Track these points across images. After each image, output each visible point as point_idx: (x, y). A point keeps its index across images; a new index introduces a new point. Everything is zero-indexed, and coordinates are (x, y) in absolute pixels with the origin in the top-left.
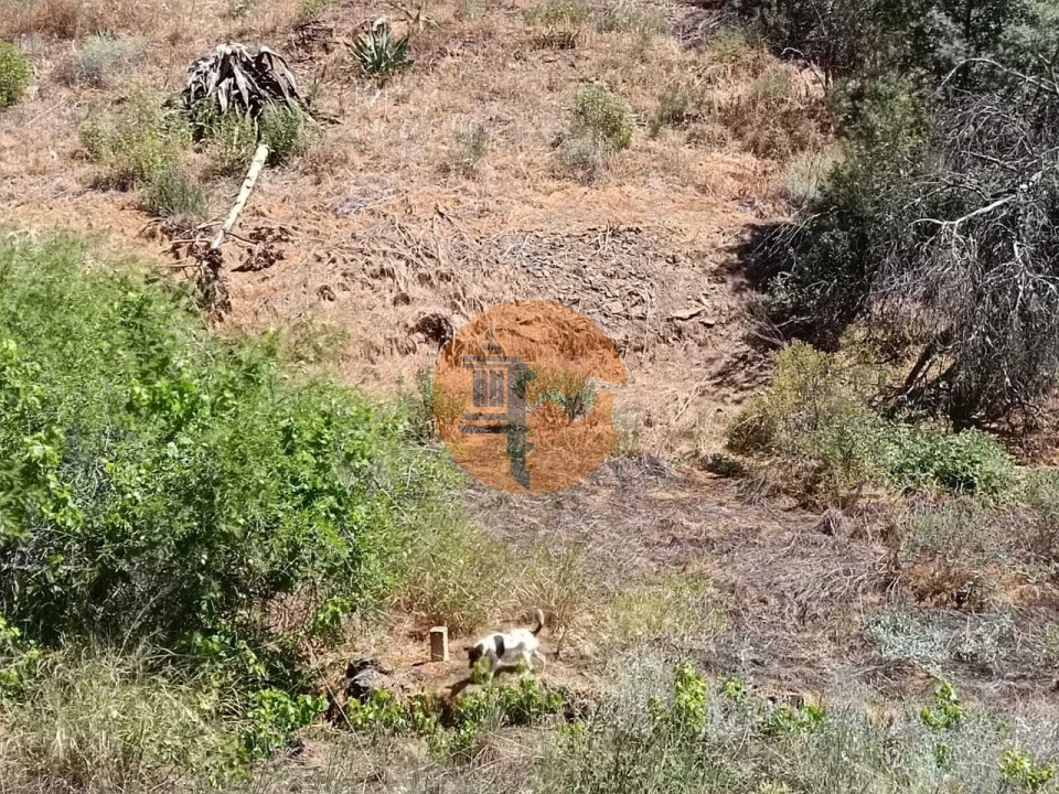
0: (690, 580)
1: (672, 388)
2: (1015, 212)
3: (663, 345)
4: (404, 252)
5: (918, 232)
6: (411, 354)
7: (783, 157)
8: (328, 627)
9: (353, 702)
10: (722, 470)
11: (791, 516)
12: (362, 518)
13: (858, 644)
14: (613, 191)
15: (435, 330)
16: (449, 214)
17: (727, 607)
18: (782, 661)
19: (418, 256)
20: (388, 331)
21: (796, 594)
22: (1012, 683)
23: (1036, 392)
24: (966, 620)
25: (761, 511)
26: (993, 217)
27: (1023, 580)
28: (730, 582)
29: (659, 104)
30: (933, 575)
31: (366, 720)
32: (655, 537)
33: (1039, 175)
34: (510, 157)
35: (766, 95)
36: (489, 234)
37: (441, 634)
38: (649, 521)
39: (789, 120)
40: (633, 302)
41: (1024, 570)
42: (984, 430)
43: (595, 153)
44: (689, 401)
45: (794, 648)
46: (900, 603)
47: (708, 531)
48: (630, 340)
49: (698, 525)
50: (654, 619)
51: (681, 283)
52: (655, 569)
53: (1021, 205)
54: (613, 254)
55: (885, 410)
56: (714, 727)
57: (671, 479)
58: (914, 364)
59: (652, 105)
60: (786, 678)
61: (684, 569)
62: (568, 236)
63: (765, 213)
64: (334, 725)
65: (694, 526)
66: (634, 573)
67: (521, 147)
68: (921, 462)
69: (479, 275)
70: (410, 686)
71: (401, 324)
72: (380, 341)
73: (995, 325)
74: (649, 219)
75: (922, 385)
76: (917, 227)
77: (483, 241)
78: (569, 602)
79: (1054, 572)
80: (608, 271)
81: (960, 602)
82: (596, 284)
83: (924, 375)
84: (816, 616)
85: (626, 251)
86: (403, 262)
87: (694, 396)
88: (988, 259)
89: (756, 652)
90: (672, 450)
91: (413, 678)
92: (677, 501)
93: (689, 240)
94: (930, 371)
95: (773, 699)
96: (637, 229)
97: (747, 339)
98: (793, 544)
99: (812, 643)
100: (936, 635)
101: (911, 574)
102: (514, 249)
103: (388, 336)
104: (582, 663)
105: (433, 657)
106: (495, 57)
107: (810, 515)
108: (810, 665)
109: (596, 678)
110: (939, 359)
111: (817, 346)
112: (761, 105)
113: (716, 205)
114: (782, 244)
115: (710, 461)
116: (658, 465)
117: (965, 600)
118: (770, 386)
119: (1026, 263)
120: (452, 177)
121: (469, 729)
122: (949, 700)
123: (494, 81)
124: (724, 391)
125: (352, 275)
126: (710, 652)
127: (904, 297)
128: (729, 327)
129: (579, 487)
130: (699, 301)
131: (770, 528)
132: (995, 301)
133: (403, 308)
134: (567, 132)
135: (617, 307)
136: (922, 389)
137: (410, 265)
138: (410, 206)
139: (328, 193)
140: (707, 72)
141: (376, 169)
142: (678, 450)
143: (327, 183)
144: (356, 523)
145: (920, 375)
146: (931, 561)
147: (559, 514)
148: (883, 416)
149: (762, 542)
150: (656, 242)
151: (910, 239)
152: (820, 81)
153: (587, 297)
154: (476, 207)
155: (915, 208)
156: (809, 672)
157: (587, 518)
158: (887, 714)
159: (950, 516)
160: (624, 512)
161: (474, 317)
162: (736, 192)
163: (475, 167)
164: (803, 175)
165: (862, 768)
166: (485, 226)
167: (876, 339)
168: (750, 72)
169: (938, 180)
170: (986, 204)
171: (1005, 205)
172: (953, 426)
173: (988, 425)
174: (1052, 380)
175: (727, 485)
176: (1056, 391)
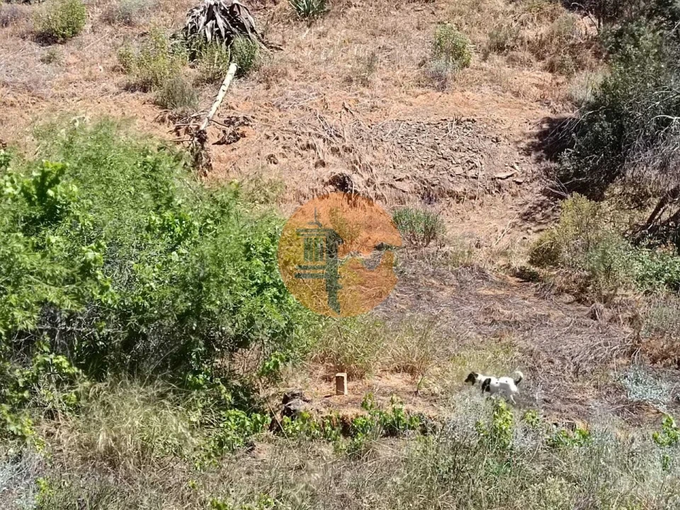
0: (504, 347)
1: (494, 223)
3: (489, 196)
4: (322, 133)
5: (657, 124)
7: (569, 75)
8: (272, 371)
9: (287, 419)
10: (525, 276)
11: (569, 307)
12: (294, 302)
13: (612, 390)
14: (458, 95)
15: (341, 183)
16: (352, 109)
17: (527, 365)
18: (563, 400)
19: (331, 136)
20: (311, 184)
21: (572, 358)
25: (551, 303)
28: (530, 349)
29: (489, 38)
30: (662, 347)
31: (294, 431)
32: (481, 319)
34: (391, 72)
35: (559, 33)
36: (377, 123)
37: (343, 378)
38: (477, 309)
39: (574, 49)
40: (470, 168)
43: (447, 71)
44: (505, 231)
45: (570, 392)
46: (641, 365)
47: (516, 316)
48: (467, 192)
49: (509, 312)
51: (502, 154)
52: (481, 340)
54: (457, 136)
55: (633, 239)
56: (518, 440)
57: (492, 282)
58: (653, 210)
59: (484, 39)
60: (565, 411)
61: (500, 340)
62: (428, 124)
63: (557, 110)
64: (274, 433)
65: (507, 312)
66: (467, 342)
67: (399, 66)
68: (656, 274)
69: (370, 149)
70: (323, 410)
71: (319, 180)
72: (306, 191)
74: (481, 114)
75: (658, 224)
76: (657, 121)
77: (373, 127)
78: (425, 359)
80: (454, 147)
82: (445, 155)
83: (660, 218)
84: (585, 372)
85: (465, 134)
86: (322, 140)
87: (508, 229)
89: (546, 394)
90: (493, 263)
91: (324, 405)
92: (496, 297)
93: (508, 126)
94: (663, 214)
95: (556, 424)
96: (473, 120)
97: (544, 192)
98: (571, 325)
99: (582, 389)
100: (663, 386)
101: (648, 346)
102: (393, 132)
103: (311, 187)
104: (433, 398)
105: (337, 392)
106: (383, 7)
107: (582, 307)
108: (581, 403)
109: (442, 408)
110: (670, 207)
111: (589, 198)
112: (555, 41)
113: (525, 105)
114: (568, 130)
115: (518, 271)
116: (484, 273)
118: (558, 222)
120: (354, 85)
121: (360, 438)
122: (671, 427)
123: (382, 23)
124: (527, 225)
125: (289, 147)
127: (647, 166)
128: (532, 184)
129: (432, 286)
130: (512, 167)
131: (557, 315)
133: (321, 169)
134: (428, 57)
135: (459, 170)
136: (658, 226)
137: (326, 142)
138: (327, 104)
139: (274, 95)
140: (521, 18)
141: (305, 80)
142: (497, 263)
143: (274, 88)
144: (290, 305)
145: (656, 217)
146: (661, 338)
147: (419, 303)
148: (632, 243)
149: (551, 324)
150: (486, 128)
151: (652, 129)
152: (595, 25)
153: (439, 164)
154: (369, 105)
155: (656, 108)
156: (580, 407)
157: (437, 306)
158: (630, 436)
159: (675, 309)
160: (461, 303)
161: (367, 176)
162: (538, 97)
163: (369, 79)
164: (582, 86)
165: (613, 470)
166: (375, 117)
167: (629, 193)
168: (549, 18)
169: (671, 90)
172: (678, 250)
175: (528, 286)
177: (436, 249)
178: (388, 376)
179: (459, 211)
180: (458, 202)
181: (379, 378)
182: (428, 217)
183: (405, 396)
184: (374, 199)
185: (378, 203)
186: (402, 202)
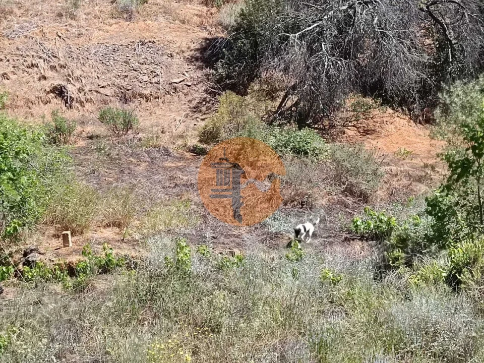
0: (184, 202)
1: (173, 115)
2: (322, 29)
3: (168, 96)
4: (42, 55)
5: (280, 40)
6: (49, 104)
7: (219, 7)
8: (12, 234)
9: (27, 268)
10: (197, 152)
12: (25, 182)
13: (258, 226)
14: (142, 24)
15: (59, 92)
16: (63, 36)
17: (200, 213)
18: (225, 236)
19: (49, 57)
20: (37, 93)
22: (325, 239)
23: (334, 111)
24: (305, 213)
26: (312, 32)
27: (329, 194)
28: (202, 202)
30: (290, 194)
31: (33, 276)
32: (167, 184)
33: (332, 12)
34: (91, 8)
36: (83, 46)
37: (67, 234)
38: (164, 177)
40: (153, 76)
41: (330, 190)
42: (312, 128)
43: (132, 6)
44: (181, 121)
45: (231, 230)
47: (192, 180)
48: (152, 93)
49: (187, 177)
50: (167, 221)
51: (175, 66)
52: (168, 199)
53: (325, 26)
54: (143, 54)
55: (268, 121)
56: (195, 267)
57: (174, 157)
58: (281, 100)
60: (227, 244)
61: (181, 198)
62: (121, 45)
63: (212, 33)
64: (18, 279)
65: (185, 178)
66: (159, 201)
67: (96, 4)
68: (285, 144)
69: (79, 65)
70: (54, 259)
71: (43, 90)
72: (33, 98)
73: (315, 81)
74: (159, 37)
75: (285, 109)
76: (280, 37)
77: (80, 49)
78: (128, 216)
79: (342, 190)
80: (141, 61)
81: (302, 205)
82: (135, 67)
83: (285, 105)
85: (149, 52)
86: (42, 60)
87: (183, 119)
88: (311, 51)
89: (214, 233)
90: (174, 144)
91: (55, 255)
92: (177, 167)
93: (178, 46)
94: (288, 103)
95: (221, 253)
96: (153, 41)
97: (206, 91)
99: (238, 227)
100: (292, 220)
101: (281, 194)
102: (95, 52)
103: (37, 96)
104: (135, 243)
105: (64, 245)
108: (237, 237)
109: (141, 250)
110: (292, 97)
111: (237, 94)
113: (190, 30)
114: (220, 47)
115: (192, 148)
116: (168, 151)
117: (304, 204)
118: (217, 112)
119: (328, 53)
120: (64, 19)
121: (82, 277)
122: (297, 248)
124: (196, 115)
125: (18, 67)
126: (193, 234)
127: (275, 70)
128: (198, 86)
129: (131, 163)
130: (184, 74)
132: (315, 71)
133: (43, 82)
135: (146, 78)
136: (285, 111)
137: (46, 61)
138: (44, 33)
139: (4, 28)
141: (27, 16)
142: (177, 143)
143: (4, 23)
144: (22, 185)
145: (284, 105)
146: (290, 188)
147: (123, 176)
148: (267, 124)
150: (163, 47)
151: (277, 43)
153: (131, 74)
154: (76, 32)
155: (278, 29)
156: (237, 240)
157: (136, 177)
158: (271, 256)
159: (297, 167)
160: (153, 173)
161: (78, 85)
162: (198, 23)
163: (75, 14)
164: (228, 14)
165: (259, 281)
166: (81, 41)
167: (264, 89)
169: (288, 15)
170: (310, 26)
171: (318, 26)
172: (298, 127)
173: (313, 126)
174: (340, 105)
175: (199, 158)
176: (342, 110)
177: (133, 136)
178: (102, 230)
179: (148, 108)
180: (147, 102)
181: (95, 232)
182: (126, 113)
183: (114, 244)
184: (85, 102)
185: (88, 106)
186: (105, 102)
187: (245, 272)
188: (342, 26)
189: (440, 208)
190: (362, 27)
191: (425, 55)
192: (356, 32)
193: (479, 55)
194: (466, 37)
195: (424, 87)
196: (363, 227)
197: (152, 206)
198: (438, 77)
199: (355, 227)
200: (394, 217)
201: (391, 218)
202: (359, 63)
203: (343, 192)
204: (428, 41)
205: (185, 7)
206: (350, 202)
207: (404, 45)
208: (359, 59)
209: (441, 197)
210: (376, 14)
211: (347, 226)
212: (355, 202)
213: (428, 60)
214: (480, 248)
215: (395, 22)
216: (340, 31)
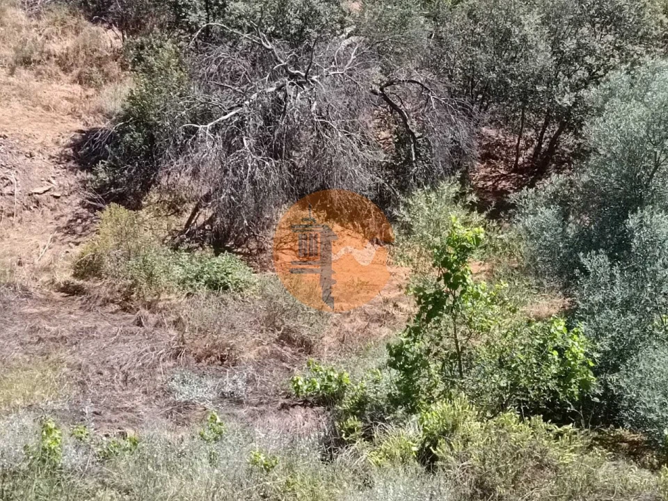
0: (51, 364)
1: (35, 239)
2: (243, 118)
3: (27, 212)
5: (186, 132)
7: (98, 87)
10: (70, 291)
11: (115, 316)
13: (161, 394)
17: (76, 379)
18: (113, 411)
22: (255, 408)
23: (263, 228)
24: (226, 371)
25: (97, 315)
26: (229, 122)
27: (259, 343)
28: (78, 363)
29: (14, 53)
30: (205, 346)
32: (27, 339)
33: (255, 95)
35: (85, 46)
38: (22, 328)
39: (100, 62)
40: (5, 184)
41: (259, 337)
42: (234, 253)
44: (47, 247)
45: (120, 401)
46: (186, 365)
47: (62, 332)
48: (4, 209)
49: (56, 328)
50: (28, 393)
51: (37, 170)
52: (28, 360)
53: (245, 114)
55: (172, 245)
56: (70, 457)
57: (37, 299)
58: (189, 215)
59: (9, 53)
60: (116, 421)
61: (47, 358)
63: (89, 123)
65: (53, 329)
66: (14, 363)
68: (196, 276)
73: (236, 189)
74: (12, 129)
75: (195, 228)
76: (185, 129)
79: (277, 337)
81: (222, 360)
83: (195, 222)
84: (134, 379)
87: (48, 243)
88: (229, 148)
89: (96, 407)
90: (37, 280)
92: (41, 314)
93: (40, 142)
94: (199, 219)
95: (106, 436)
96: (5, 136)
97: (82, 204)
98: (118, 334)
99: (131, 397)
100: (208, 383)
101: (192, 346)
107: (128, 315)
108: (131, 411)
110: (204, 211)
111: (127, 207)
112: (82, 53)
113: (56, 118)
114: (101, 142)
115: (62, 285)
116: (27, 291)
117: (224, 359)
118: (99, 234)
119: (251, 150)
122: (215, 423)
124: (69, 238)
126: (65, 410)
127: (180, 174)
128: (70, 198)
130: (49, 181)
131: (103, 326)
132: (235, 175)
136: (195, 230)
140: (45, 32)
142: (40, 280)
145: (193, 222)
146: (204, 337)
148: (171, 249)
149: (98, 335)
150: (18, 144)
151: (181, 137)
152: (119, 38)
155: (182, 118)
156: (130, 415)
158: (180, 436)
159: (214, 308)
160: (5, 324)
162: (69, 110)
164: (112, 98)
165: (163, 473)
167: (165, 201)
168: (74, 32)
169: (195, 99)
170: (225, 114)
171: (237, 114)
172: (215, 252)
173: (235, 250)
174: (271, 220)
175: (74, 300)
176: (274, 227)
187: (142, 462)
188: (270, 115)
189: (406, 358)
190: (296, 116)
191: (381, 152)
192: (288, 122)
193: (451, 152)
194: (433, 128)
195: (381, 195)
196: (305, 387)
197: (5, 371)
198: (399, 181)
199: (295, 388)
200: (347, 372)
201: (343, 374)
202: (294, 164)
203: (277, 341)
204: (384, 134)
205: (50, 88)
206: (288, 354)
207: (352, 140)
208: (295, 159)
209: (408, 343)
210: (314, 99)
211: (284, 388)
212: (295, 354)
213: (385, 159)
214: (461, 411)
215: (340, 109)
216: (268, 121)
